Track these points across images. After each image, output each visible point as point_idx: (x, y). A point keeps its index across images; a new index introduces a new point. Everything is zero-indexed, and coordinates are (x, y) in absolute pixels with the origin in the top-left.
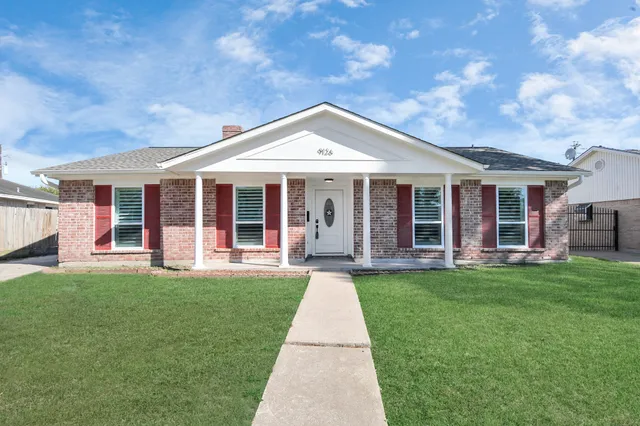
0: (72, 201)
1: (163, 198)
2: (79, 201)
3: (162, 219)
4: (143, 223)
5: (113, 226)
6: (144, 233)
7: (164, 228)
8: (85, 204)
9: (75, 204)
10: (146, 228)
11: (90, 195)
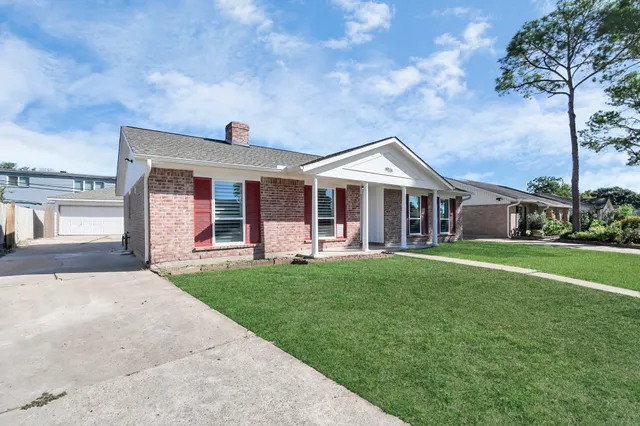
0: (167, 192)
1: (264, 195)
2: (176, 192)
3: (263, 214)
4: (244, 218)
5: (213, 222)
6: (246, 228)
7: (265, 223)
8: (184, 196)
9: (171, 196)
10: (247, 223)
11: (190, 187)
